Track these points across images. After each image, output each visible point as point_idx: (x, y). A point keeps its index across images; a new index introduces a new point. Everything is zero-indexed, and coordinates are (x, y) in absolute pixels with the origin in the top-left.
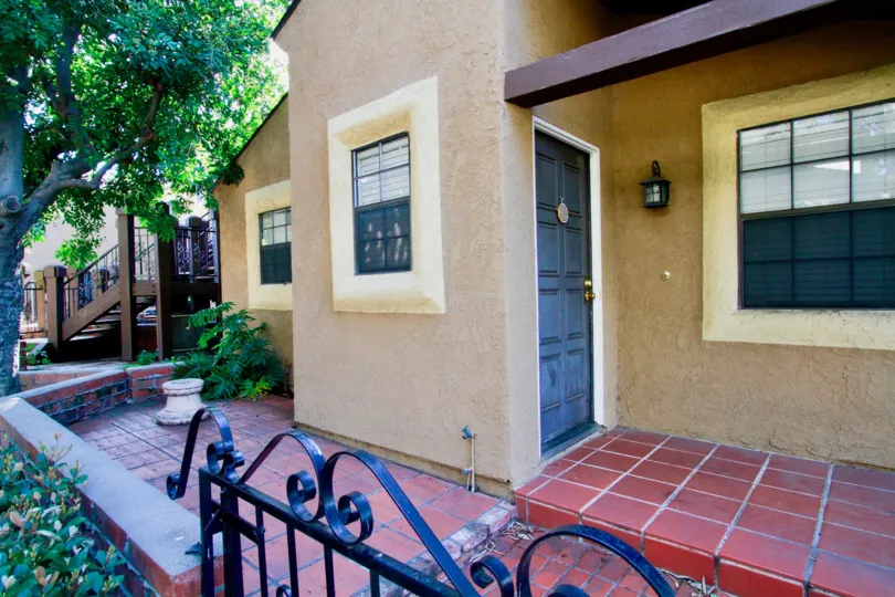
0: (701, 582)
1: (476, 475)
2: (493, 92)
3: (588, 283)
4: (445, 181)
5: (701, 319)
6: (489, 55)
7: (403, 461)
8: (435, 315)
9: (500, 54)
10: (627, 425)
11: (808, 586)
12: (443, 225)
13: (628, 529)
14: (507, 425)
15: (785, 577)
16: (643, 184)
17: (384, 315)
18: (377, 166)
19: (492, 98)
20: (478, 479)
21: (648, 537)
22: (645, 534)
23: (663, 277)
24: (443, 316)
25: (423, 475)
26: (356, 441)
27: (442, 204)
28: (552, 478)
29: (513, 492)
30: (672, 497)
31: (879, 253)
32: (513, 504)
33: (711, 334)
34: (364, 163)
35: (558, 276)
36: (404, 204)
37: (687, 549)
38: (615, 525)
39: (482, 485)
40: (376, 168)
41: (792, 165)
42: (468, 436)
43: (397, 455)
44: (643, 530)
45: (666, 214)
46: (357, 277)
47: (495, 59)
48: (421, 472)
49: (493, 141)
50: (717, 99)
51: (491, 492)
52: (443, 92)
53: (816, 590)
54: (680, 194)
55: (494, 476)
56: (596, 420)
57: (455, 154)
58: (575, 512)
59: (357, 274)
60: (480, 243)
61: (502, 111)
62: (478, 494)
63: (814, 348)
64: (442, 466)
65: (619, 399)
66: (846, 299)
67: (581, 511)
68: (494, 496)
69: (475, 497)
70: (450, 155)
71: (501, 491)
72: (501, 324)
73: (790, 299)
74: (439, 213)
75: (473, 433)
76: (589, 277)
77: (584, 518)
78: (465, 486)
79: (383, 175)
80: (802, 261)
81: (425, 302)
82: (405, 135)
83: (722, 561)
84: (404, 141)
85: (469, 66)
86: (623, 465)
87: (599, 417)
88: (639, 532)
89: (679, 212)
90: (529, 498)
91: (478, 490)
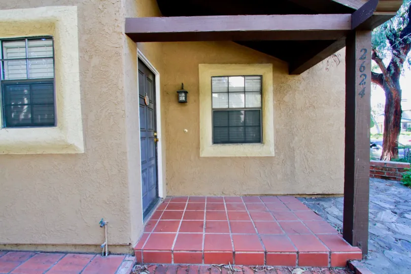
0: (228, 264)
1: (108, 245)
2: (118, 26)
3: (155, 134)
4: (83, 73)
5: (199, 148)
6: (115, 5)
7: (50, 249)
8: (76, 155)
9: (122, 6)
10: (171, 195)
11: (266, 252)
12: (81, 99)
13: (195, 251)
14: (129, 213)
15: (258, 251)
16: (178, 92)
17: (32, 155)
18: (24, 54)
19: (118, 30)
20: (110, 247)
21: (205, 252)
22: (204, 251)
23: (184, 132)
24: (82, 155)
25: (68, 255)
26: (5, 245)
27: (80, 86)
28: (151, 233)
29: (133, 249)
30: (204, 227)
31: (251, 125)
32: (133, 255)
33: (203, 154)
34: (9, 51)
35: (145, 131)
36: (49, 84)
37: (222, 252)
38: (190, 251)
39: (112, 250)
40: (23, 55)
41: (228, 92)
42: (103, 225)
43: (44, 246)
44: (203, 249)
45: (186, 105)
46: (4, 129)
47: (119, 8)
48: (66, 253)
49: (118, 54)
50: (204, 63)
51: (118, 253)
52: (81, 17)
53: (269, 253)
54: (191, 98)
55: (121, 243)
56: (159, 196)
57: (91, 57)
58: (169, 250)
59: (4, 127)
60: (109, 111)
61: (124, 39)
62: (111, 256)
63: (236, 157)
64: (83, 245)
65: (167, 184)
66: (243, 140)
67: (172, 248)
68: (120, 254)
69: (109, 259)
70: (87, 58)
71: (126, 250)
72: (124, 158)
73: (227, 140)
74: (79, 92)
75: (105, 222)
76: (156, 131)
77: (174, 252)
78: (101, 254)
79: (29, 61)
80: (232, 126)
81: (69, 146)
82: (49, 38)
83: (236, 253)
84: (50, 42)
85: (100, 7)
86: (178, 216)
87: (161, 194)
88: (201, 251)
89: (190, 105)
90: (143, 250)
91: (110, 253)
